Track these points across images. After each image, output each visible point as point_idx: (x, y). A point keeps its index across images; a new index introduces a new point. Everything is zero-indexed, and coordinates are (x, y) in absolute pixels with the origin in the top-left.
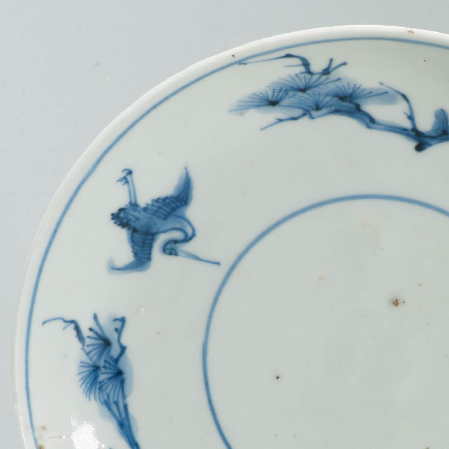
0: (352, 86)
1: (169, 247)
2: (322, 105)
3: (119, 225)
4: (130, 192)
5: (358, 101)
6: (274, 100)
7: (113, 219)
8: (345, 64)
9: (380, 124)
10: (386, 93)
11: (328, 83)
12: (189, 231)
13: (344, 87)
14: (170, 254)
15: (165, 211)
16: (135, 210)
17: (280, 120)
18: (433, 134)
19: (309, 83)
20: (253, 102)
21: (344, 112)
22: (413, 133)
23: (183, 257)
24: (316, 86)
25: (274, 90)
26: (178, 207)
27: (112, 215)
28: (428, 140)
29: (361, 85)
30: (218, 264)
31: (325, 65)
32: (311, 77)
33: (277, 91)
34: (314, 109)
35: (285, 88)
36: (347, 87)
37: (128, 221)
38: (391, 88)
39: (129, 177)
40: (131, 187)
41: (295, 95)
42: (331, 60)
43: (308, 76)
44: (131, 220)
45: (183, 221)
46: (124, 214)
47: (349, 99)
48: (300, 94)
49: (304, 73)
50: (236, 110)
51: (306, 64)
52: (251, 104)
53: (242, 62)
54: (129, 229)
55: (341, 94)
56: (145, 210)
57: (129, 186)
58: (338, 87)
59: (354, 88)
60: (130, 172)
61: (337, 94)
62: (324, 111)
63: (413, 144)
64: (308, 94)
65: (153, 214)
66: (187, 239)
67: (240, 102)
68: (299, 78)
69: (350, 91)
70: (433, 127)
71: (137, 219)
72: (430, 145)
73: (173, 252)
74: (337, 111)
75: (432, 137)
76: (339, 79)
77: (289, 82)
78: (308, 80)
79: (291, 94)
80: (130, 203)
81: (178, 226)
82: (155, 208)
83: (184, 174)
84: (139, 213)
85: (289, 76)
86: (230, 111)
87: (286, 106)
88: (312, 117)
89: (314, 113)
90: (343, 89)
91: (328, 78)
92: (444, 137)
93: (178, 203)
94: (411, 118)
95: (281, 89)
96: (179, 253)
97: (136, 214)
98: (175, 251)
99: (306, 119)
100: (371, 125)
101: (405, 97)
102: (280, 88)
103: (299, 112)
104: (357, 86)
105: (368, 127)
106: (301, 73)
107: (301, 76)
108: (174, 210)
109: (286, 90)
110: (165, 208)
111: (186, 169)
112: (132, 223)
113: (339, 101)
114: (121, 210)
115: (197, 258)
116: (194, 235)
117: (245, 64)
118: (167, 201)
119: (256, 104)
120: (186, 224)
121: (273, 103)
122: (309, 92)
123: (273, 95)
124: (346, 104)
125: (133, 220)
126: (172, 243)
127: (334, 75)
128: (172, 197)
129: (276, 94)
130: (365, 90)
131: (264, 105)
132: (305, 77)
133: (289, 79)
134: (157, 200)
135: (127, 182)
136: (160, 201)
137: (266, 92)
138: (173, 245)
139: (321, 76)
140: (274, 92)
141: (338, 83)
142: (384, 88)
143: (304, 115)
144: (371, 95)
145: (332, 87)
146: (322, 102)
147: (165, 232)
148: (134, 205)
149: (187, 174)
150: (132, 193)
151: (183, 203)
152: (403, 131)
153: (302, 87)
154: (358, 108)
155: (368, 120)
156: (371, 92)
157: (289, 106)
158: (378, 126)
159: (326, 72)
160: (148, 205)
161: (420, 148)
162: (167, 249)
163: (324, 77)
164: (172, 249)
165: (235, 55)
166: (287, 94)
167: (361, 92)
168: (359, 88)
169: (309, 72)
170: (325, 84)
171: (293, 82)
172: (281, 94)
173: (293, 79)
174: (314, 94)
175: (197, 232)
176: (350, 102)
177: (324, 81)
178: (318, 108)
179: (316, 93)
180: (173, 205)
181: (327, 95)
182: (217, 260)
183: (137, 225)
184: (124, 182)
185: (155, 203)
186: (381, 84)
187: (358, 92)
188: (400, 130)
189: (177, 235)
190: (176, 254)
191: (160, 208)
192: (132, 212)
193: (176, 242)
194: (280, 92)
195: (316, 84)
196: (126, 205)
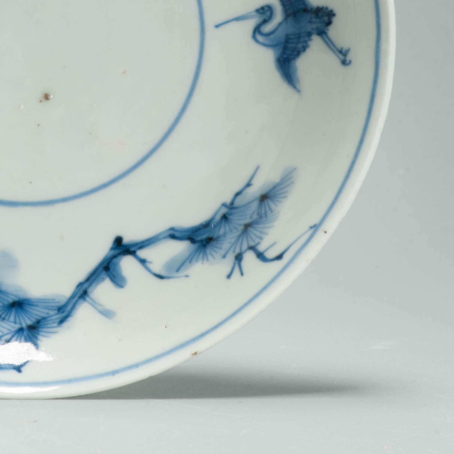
0: (210, 257)
1: (268, 13)
2: (223, 222)
3: (322, 8)
4: (332, 43)
5: (196, 246)
6: (266, 201)
7: (331, 11)
8: (229, 276)
9: (165, 238)
10: (178, 270)
11: (231, 247)
12: (260, 38)
13: (215, 251)
14: (262, 8)
15: (292, 43)
16: (317, 28)
17: (248, 185)
18: (115, 260)
19: (247, 238)
20: (282, 189)
21: (201, 228)
22: (132, 249)
23: (250, 13)
24: (239, 236)
25: (272, 212)
26: (283, 53)
27: (334, 15)
28: (116, 252)
29: (203, 264)
30: (217, 26)
31: (244, 263)
32: (248, 244)
33: (269, 212)
34: (227, 213)
35: (264, 219)
36: (213, 253)
37: (317, 15)
38: (177, 277)
39: (342, 57)
40: (334, 49)
41: (251, 217)
42: (242, 274)
43: (252, 244)
44: (315, 18)
45: (271, 43)
46: (324, 20)
47: (205, 243)
48: (248, 221)
49: (257, 245)
50: (291, 172)
51: (261, 256)
52: (282, 186)
53: (315, 228)
54: (312, 9)
55: (213, 243)
56: (309, 34)
57: (337, 49)
58: (220, 248)
59: (207, 257)
60: (344, 63)
61: (217, 241)
62: (218, 218)
63: (126, 240)
64: (241, 225)
65: (300, 34)
66: (257, 30)
67: (293, 183)
68: (257, 237)
69: (208, 252)
70: (120, 266)
71: (310, 22)
72: (112, 249)
73: (261, 11)
74: (206, 225)
75: (115, 257)
76: (224, 257)
77: (264, 228)
78: (249, 239)
79: (255, 217)
80: (325, 33)
81: (272, 36)
82: (302, 39)
83: (297, 86)
84: (312, 29)
85: (267, 234)
86: (295, 169)
87: (252, 202)
88: (224, 205)
89: (224, 210)
90: (215, 249)
91: (234, 252)
92: (105, 264)
93: (285, 56)
94: (143, 262)
95: (266, 216)
96: (255, 13)
97: (314, 26)
98: (261, 13)
99: (228, 200)
100: (172, 232)
101: (161, 277)
102: (268, 216)
103: (238, 202)
104: (205, 260)
105: (172, 229)
106: (259, 243)
107: (257, 240)
108: (285, 48)
109: (261, 217)
110: (294, 45)
111: (299, 91)
112: (313, 16)
113: (211, 236)
114: (329, 23)
115: (238, 19)
116: (254, 37)
117: (311, 228)
118: (295, 53)
119: (278, 188)
120: (267, 43)
121: (264, 198)
122: (241, 228)
123: (269, 206)
124: (204, 237)
125: (313, 19)
126: (267, 18)
127: (231, 257)
128: (294, 58)
129: (267, 208)
130: (197, 261)
131: (270, 191)
132: (254, 241)
133: (265, 231)
134: (304, 48)
135: (341, 52)
136: (302, 49)
137: (277, 206)
138: (265, 17)
139: (241, 250)
140: (270, 209)
141: (223, 252)
142: (182, 273)
143: (232, 203)
144: (189, 260)
145: (226, 245)
146: (225, 226)
147: (280, 24)
148: (322, 33)
149: (295, 87)
150: (330, 44)
151: (282, 59)
152: (142, 245)
153: (250, 229)
154: (192, 240)
155: (177, 234)
156: (190, 262)
157: (250, 203)
158: (165, 235)
159: (239, 258)
160: (310, 40)
161: (118, 241)
162: (268, 10)
163: (237, 251)
164: (264, 13)
165: (324, 233)
166: (258, 214)
167: (198, 257)
168: (203, 259)
169: (252, 248)
170: (233, 244)
171: (260, 230)
172: (263, 211)
173: (261, 232)
174: (236, 228)
175: (252, 41)
176: (201, 241)
177: (235, 247)
178: (225, 217)
179: (235, 231)
180: (288, 52)
181: (225, 235)
182: (220, 28)
183: (308, 17)
184: (344, 51)
185: (304, 44)
186: (187, 276)
187: (202, 254)
188: (145, 244)
189: (268, 28)
190: (257, 11)
191: (299, 42)
192: (319, 25)
193: (265, 22)
194: (266, 212)
195: (241, 240)
196: (328, 30)
